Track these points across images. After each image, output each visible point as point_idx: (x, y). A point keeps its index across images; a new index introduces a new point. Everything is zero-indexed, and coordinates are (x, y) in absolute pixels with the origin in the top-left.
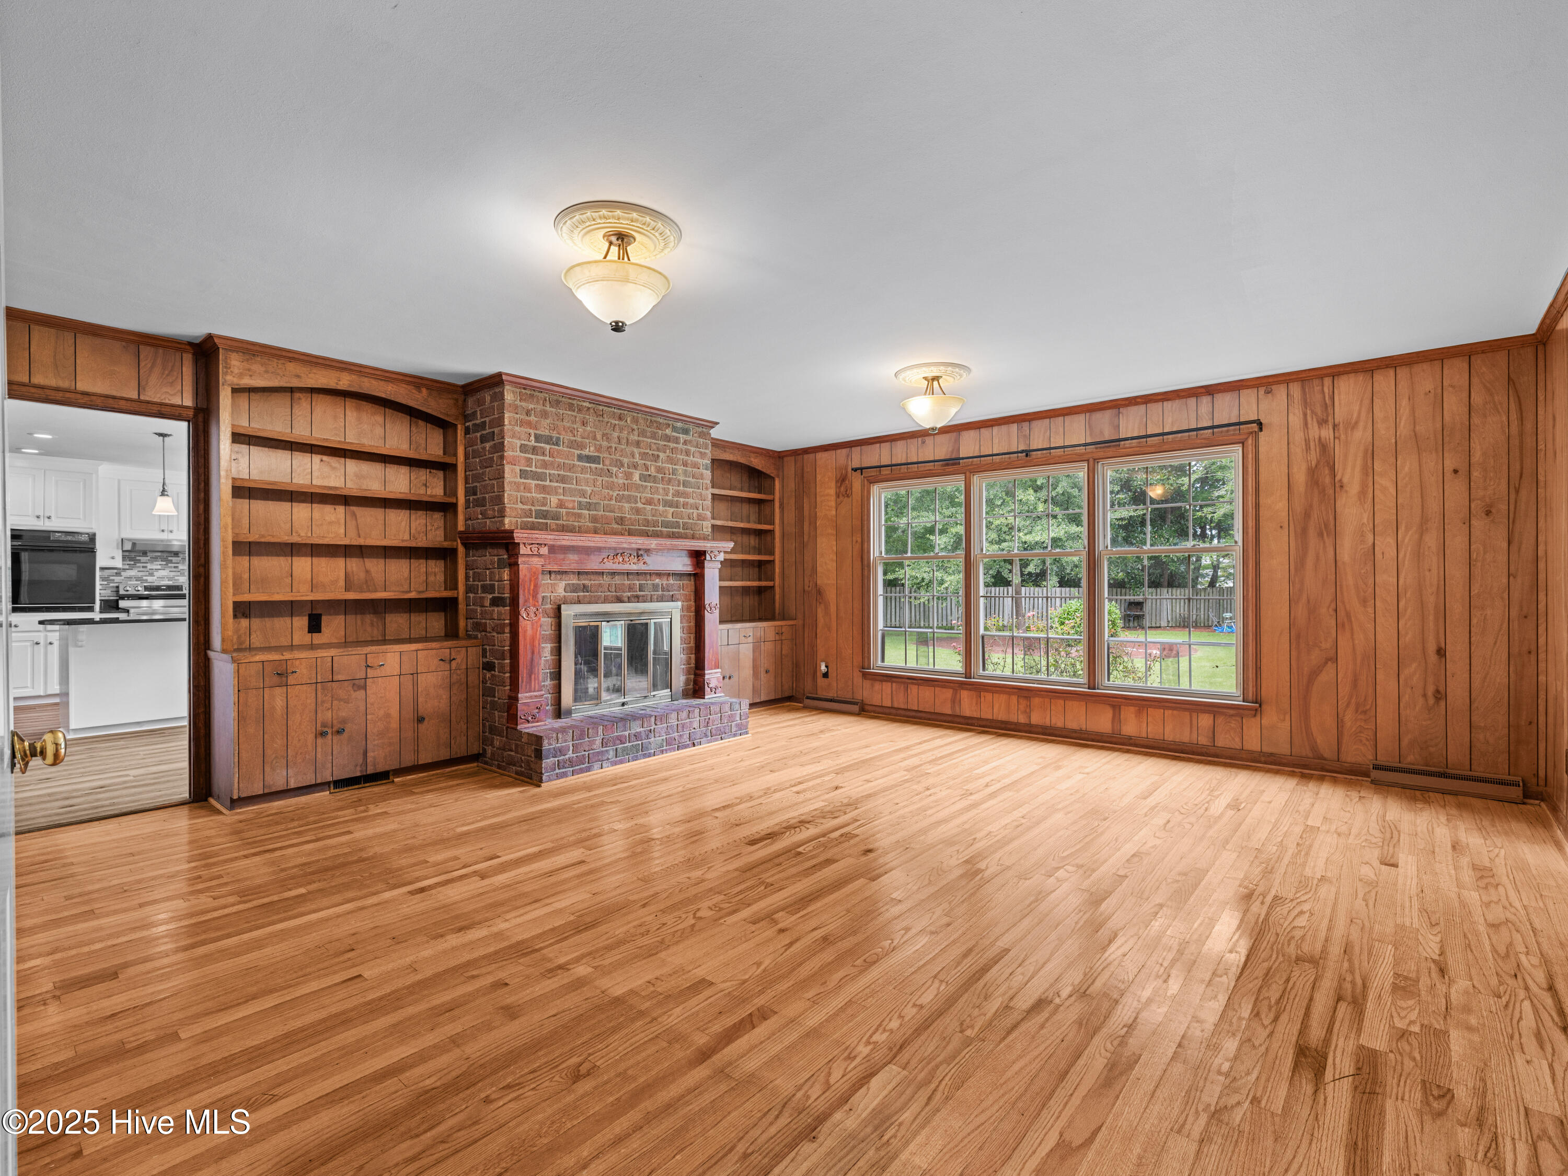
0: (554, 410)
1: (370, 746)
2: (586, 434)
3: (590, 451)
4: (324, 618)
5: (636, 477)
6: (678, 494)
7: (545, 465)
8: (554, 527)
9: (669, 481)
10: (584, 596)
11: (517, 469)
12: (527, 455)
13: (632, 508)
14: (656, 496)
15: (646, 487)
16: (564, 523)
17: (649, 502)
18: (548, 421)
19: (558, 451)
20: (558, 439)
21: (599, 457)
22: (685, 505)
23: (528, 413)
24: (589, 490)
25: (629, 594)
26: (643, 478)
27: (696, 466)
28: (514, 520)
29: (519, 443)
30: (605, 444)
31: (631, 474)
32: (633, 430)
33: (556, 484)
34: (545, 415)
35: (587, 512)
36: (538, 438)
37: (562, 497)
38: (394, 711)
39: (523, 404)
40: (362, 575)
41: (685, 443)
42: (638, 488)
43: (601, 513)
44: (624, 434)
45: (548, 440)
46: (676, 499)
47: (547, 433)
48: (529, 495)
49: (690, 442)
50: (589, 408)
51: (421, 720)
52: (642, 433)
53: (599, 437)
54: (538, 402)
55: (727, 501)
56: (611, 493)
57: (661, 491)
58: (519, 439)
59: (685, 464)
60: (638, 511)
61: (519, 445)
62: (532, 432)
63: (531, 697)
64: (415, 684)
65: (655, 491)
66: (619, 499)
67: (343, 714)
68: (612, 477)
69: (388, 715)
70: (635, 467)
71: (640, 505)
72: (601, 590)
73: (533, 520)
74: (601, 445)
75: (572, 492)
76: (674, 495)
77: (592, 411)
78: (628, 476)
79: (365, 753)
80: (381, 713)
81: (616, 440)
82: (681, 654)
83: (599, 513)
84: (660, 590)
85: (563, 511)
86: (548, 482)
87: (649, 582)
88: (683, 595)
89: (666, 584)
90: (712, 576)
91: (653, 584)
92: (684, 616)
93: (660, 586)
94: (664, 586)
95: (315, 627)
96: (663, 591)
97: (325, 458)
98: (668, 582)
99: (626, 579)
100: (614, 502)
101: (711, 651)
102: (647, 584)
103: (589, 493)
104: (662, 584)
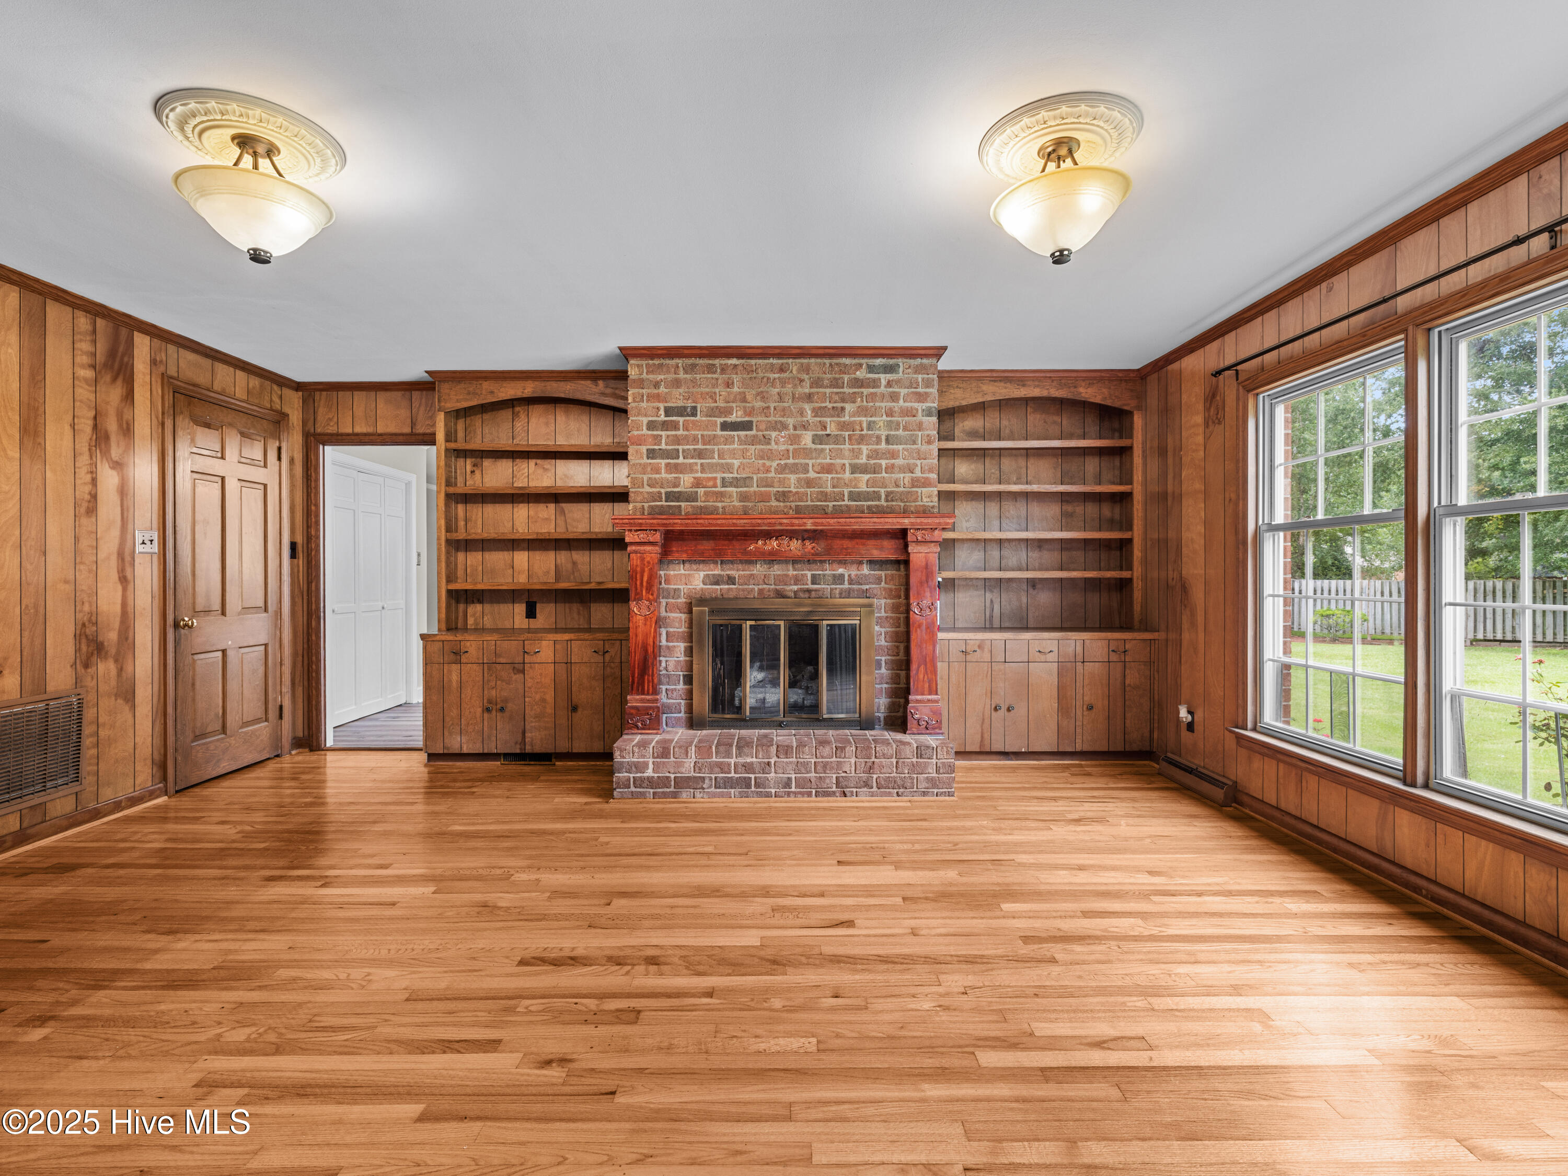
0: (688, 376)
1: (527, 727)
2: (732, 397)
3: (736, 416)
4: (538, 606)
5: (807, 439)
6: (875, 454)
7: (677, 440)
8: (690, 510)
9: (862, 439)
10: (729, 589)
11: (644, 449)
12: (655, 433)
13: (799, 480)
14: (838, 461)
15: (822, 450)
16: (702, 504)
17: (828, 469)
18: (681, 390)
19: (694, 422)
20: (695, 408)
21: (751, 422)
22: (890, 469)
23: (657, 385)
24: (736, 463)
25: (795, 588)
26: (817, 439)
27: (911, 413)
28: (639, 505)
29: (645, 420)
30: (759, 404)
31: (799, 436)
32: (801, 381)
33: (692, 461)
34: (677, 383)
35: (734, 489)
36: (668, 411)
37: (699, 475)
38: (550, 697)
39: (651, 377)
40: (570, 566)
41: (889, 384)
42: (807, 453)
43: (755, 488)
44: (789, 388)
45: (681, 412)
46: (872, 462)
47: (680, 404)
48: (657, 476)
49: (898, 382)
50: (735, 366)
51: (575, 709)
52: (816, 383)
53: (749, 397)
54: (668, 372)
55: (1055, 456)
56: (768, 463)
57: (847, 453)
58: (646, 416)
59: (890, 413)
60: (809, 483)
61: (645, 423)
62: (662, 406)
63: (642, 701)
64: (569, 673)
65: (840, 454)
66: (782, 469)
67: (505, 694)
68: (769, 444)
69: (543, 700)
70: (805, 427)
71: (812, 474)
72: (752, 581)
73: (664, 503)
74: (753, 408)
75: (713, 468)
76: (869, 457)
77: (740, 368)
78: (794, 439)
79: (524, 733)
80: (538, 697)
81: (776, 397)
82: (880, 668)
83: (752, 489)
84: (846, 582)
85: (701, 491)
86: (681, 460)
87: (828, 572)
88: (885, 589)
89: (856, 575)
90: (924, 564)
91: (834, 575)
92: (887, 617)
93: (846, 578)
94: (853, 577)
95: (531, 613)
96: (850, 584)
97: (539, 461)
98: (859, 573)
99: (791, 568)
100: (772, 474)
101: (922, 669)
102: (824, 575)
103: (736, 467)
104: (849, 576)
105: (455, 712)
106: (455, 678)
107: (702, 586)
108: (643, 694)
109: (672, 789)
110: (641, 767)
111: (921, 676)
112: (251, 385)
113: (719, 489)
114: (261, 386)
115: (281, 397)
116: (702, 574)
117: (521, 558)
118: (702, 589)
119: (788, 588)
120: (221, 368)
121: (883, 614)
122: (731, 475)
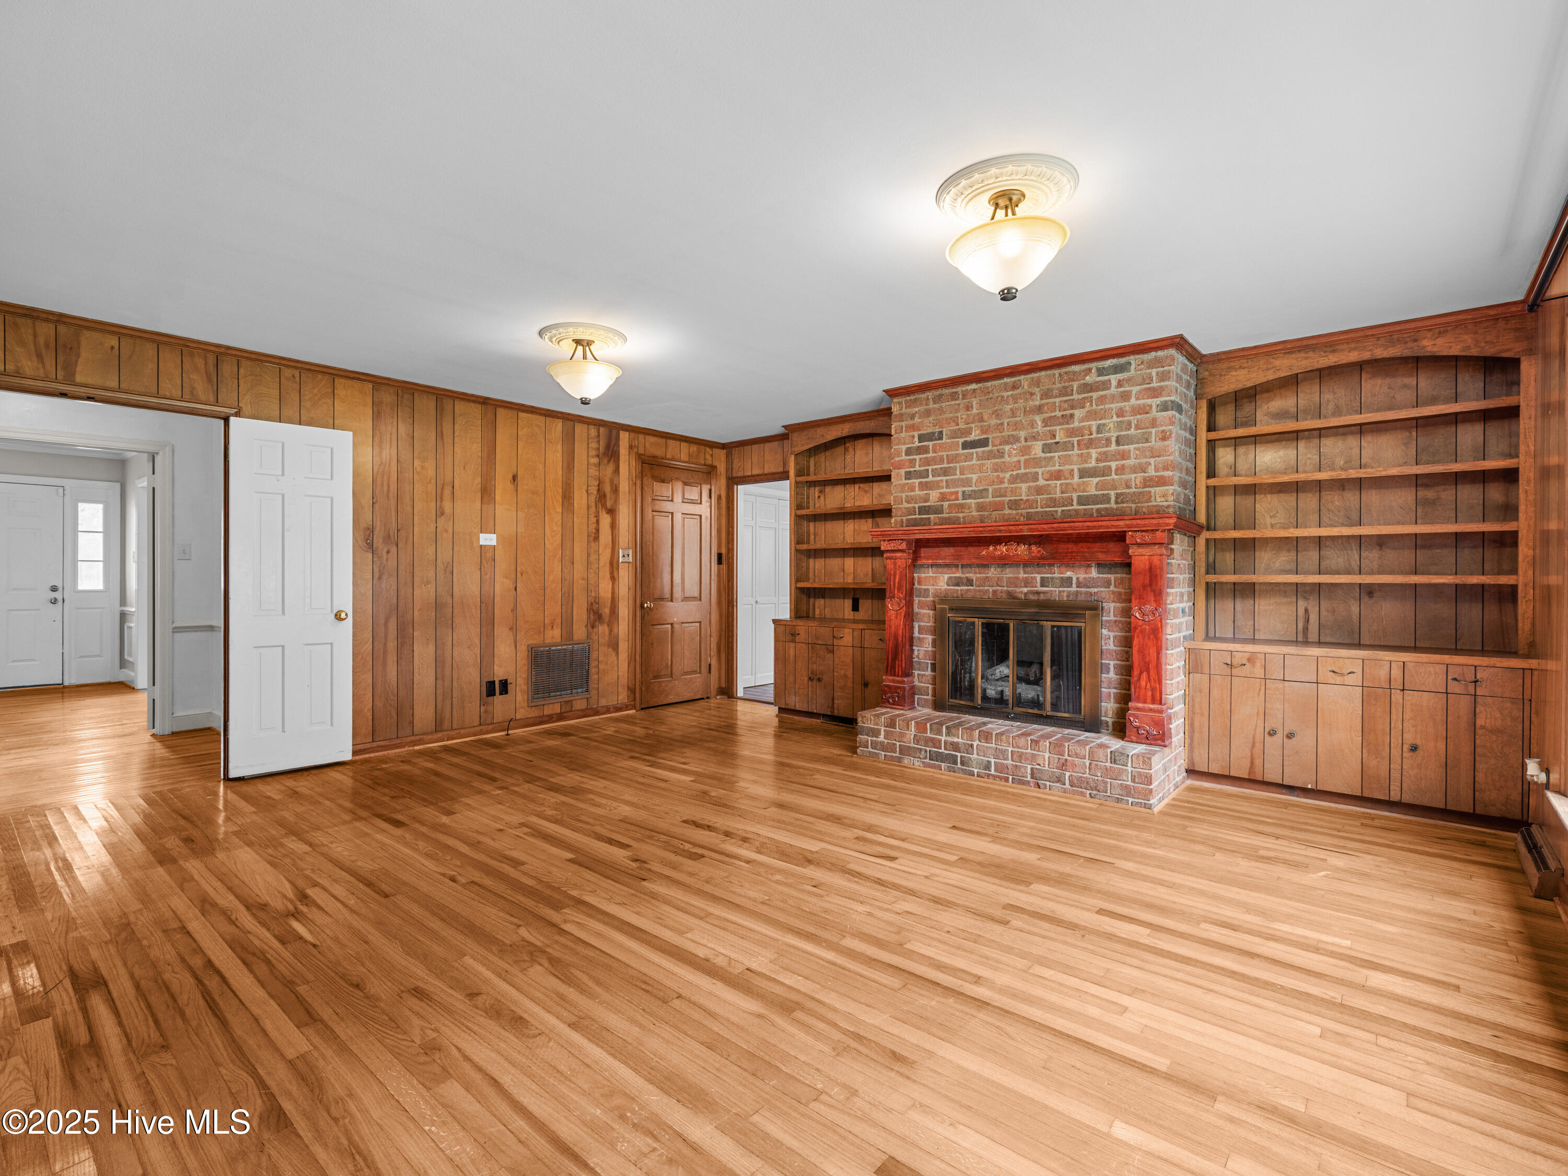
0: (936, 406)
1: (835, 696)
2: (971, 418)
3: (975, 436)
4: (861, 601)
5: (1037, 449)
6: (1101, 458)
7: (927, 462)
8: (937, 521)
9: (1091, 444)
10: (968, 590)
11: (903, 472)
12: (911, 457)
13: (1029, 488)
14: (1067, 467)
15: (1052, 458)
16: (947, 515)
17: (1057, 476)
18: (931, 419)
19: (940, 445)
20: (941, 433)
21: (987, 439)
22: (1120, 470)
23: (912, 417)
24: (974, 477)
25: (1025, 590)
26: (1047, 448)
27: (1145, 410)
28: (899, 519)
29: (904, 448)
30: (994, 422)
31: (1029, 447)
32: (1032, 394)
33: (939, 478)
34: (928, 413)
35: (973, 501)
36: (921, 438)
37: (945, 490)
38: (850, 673)
39: (909, 410)
41: (1120, 384)
42: (1037, 462)
43: (990, 499)
44: (1021, 403)
45: (929, 437)
46: (1101, 465)
47: (930, 430)
48: (913, 493)
49: (1129, 380)
50: (974, 390)
51: (866, 685)
52: (1046, 395)
53: (986, 417)
54: (921, 405)
56: (1001, 475)
57: (1075, 459)
58: (904, 444)
59: (1120, 413)
60: (1039, 491)
61: (904, 450)
62: (916, 434)
63: (893, 681)
64: (863, 655)
65: (1066, 460)
66: (1014, 479)
67: (821, 668)
68: (1003, 457)
69: (846, 676)
70: (1034, 438)
71: (1041, 482)
72: (987, 583)
73: (917, 516)
74: (989, 426)
75: (955, 483)
76: (1097, 460)
77: (978, 391)
78: (1025, 450)
79: (833, 699)
80: (842, 672)
81: (1009, 414)
82: (1108, 672)
83: (987, 500)
84: (1074, 585)
85: (946, 504)
86: (930, 478)
87: (1056, 575)
88: (1113, 592)
89: (1085, 578)
90: (1147, 566)
91: (1062, 578)
92: (1116, 621)
93: (1074, 581)
94: (1081, 580)
95: (855, 608)
96: (1078, 587)
97: (862, 485)
98: (1087, 576)
99: (1021, 571)
100: (1006, 485)
101: (1144, 675)
102: (1052, 578)
103: (974, 481)
104: (1078, 579)
105: (791, 679)
106: (792, 653)
107: (946, 587)
108: (894, 675)
109: (897, 755)
110: (876, 733)
111: (1143, 684)
112: (691, 450)
113: (960, 501)
114: (699, 451)
115: (712, 456)
116: (946, 576)
117: (849, 562)
118: (946, 590)
119: (1018, 590)
120: (671, 443)
121: (1112, 618)
122: (970, 489)
